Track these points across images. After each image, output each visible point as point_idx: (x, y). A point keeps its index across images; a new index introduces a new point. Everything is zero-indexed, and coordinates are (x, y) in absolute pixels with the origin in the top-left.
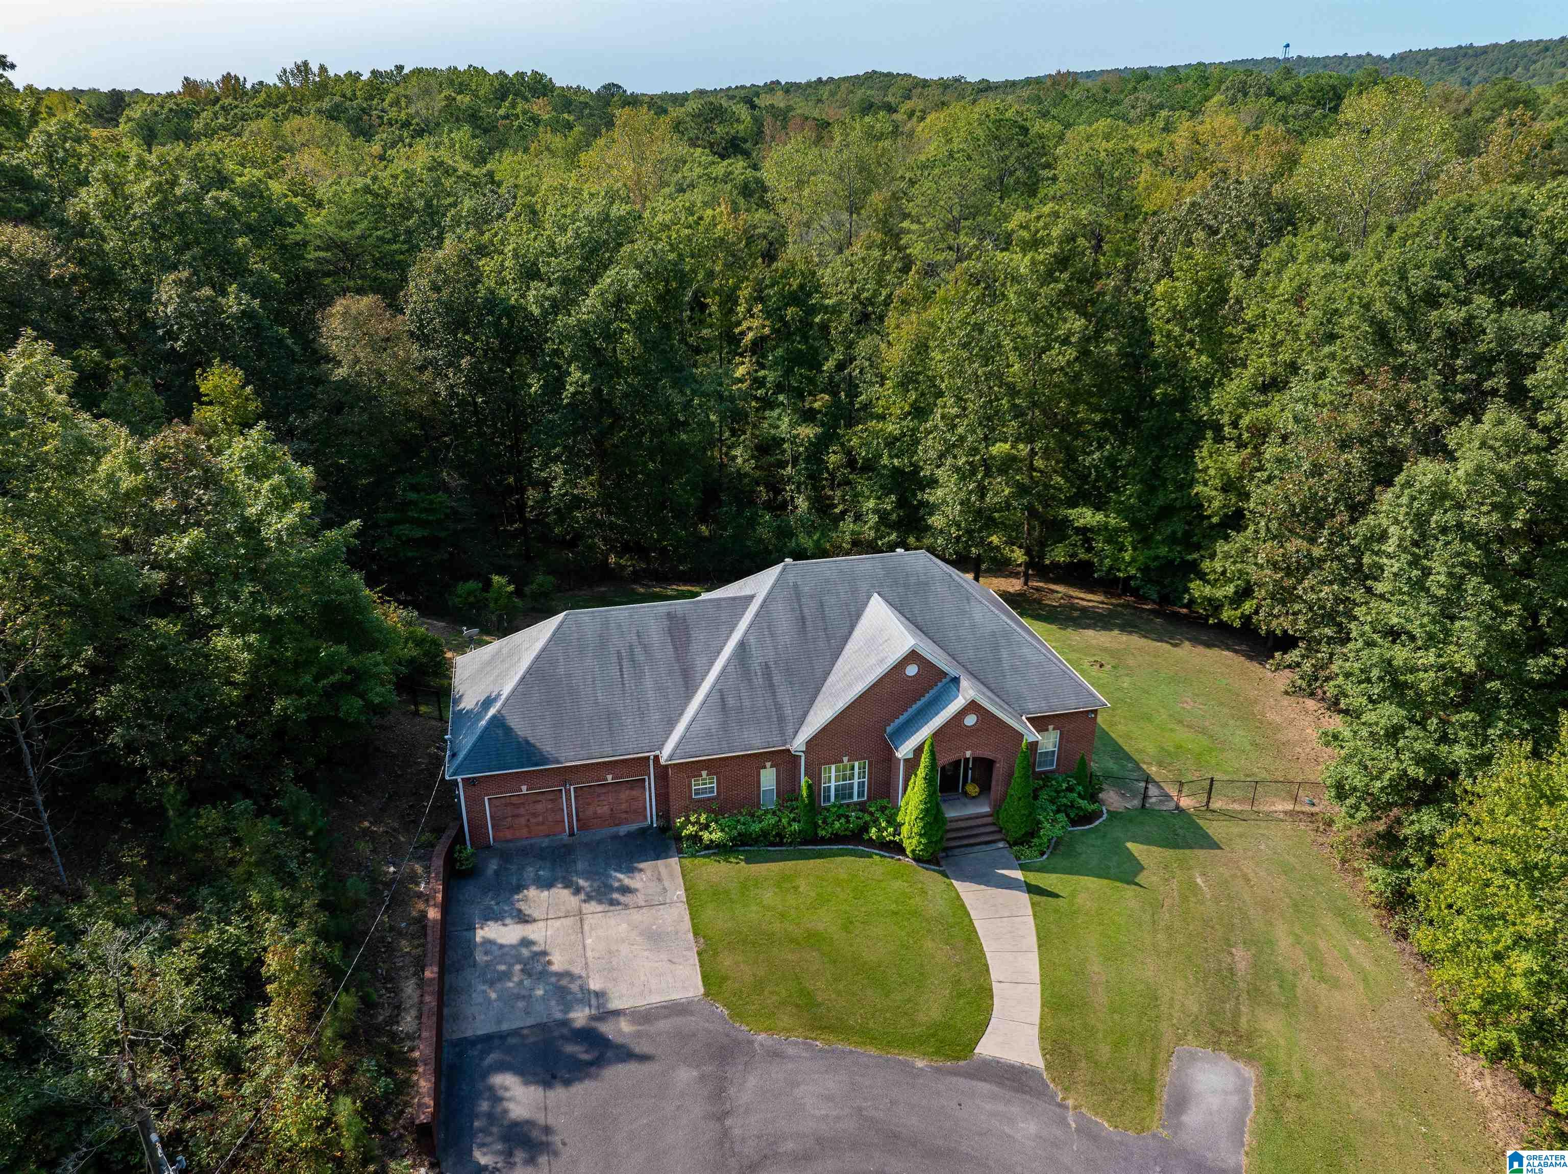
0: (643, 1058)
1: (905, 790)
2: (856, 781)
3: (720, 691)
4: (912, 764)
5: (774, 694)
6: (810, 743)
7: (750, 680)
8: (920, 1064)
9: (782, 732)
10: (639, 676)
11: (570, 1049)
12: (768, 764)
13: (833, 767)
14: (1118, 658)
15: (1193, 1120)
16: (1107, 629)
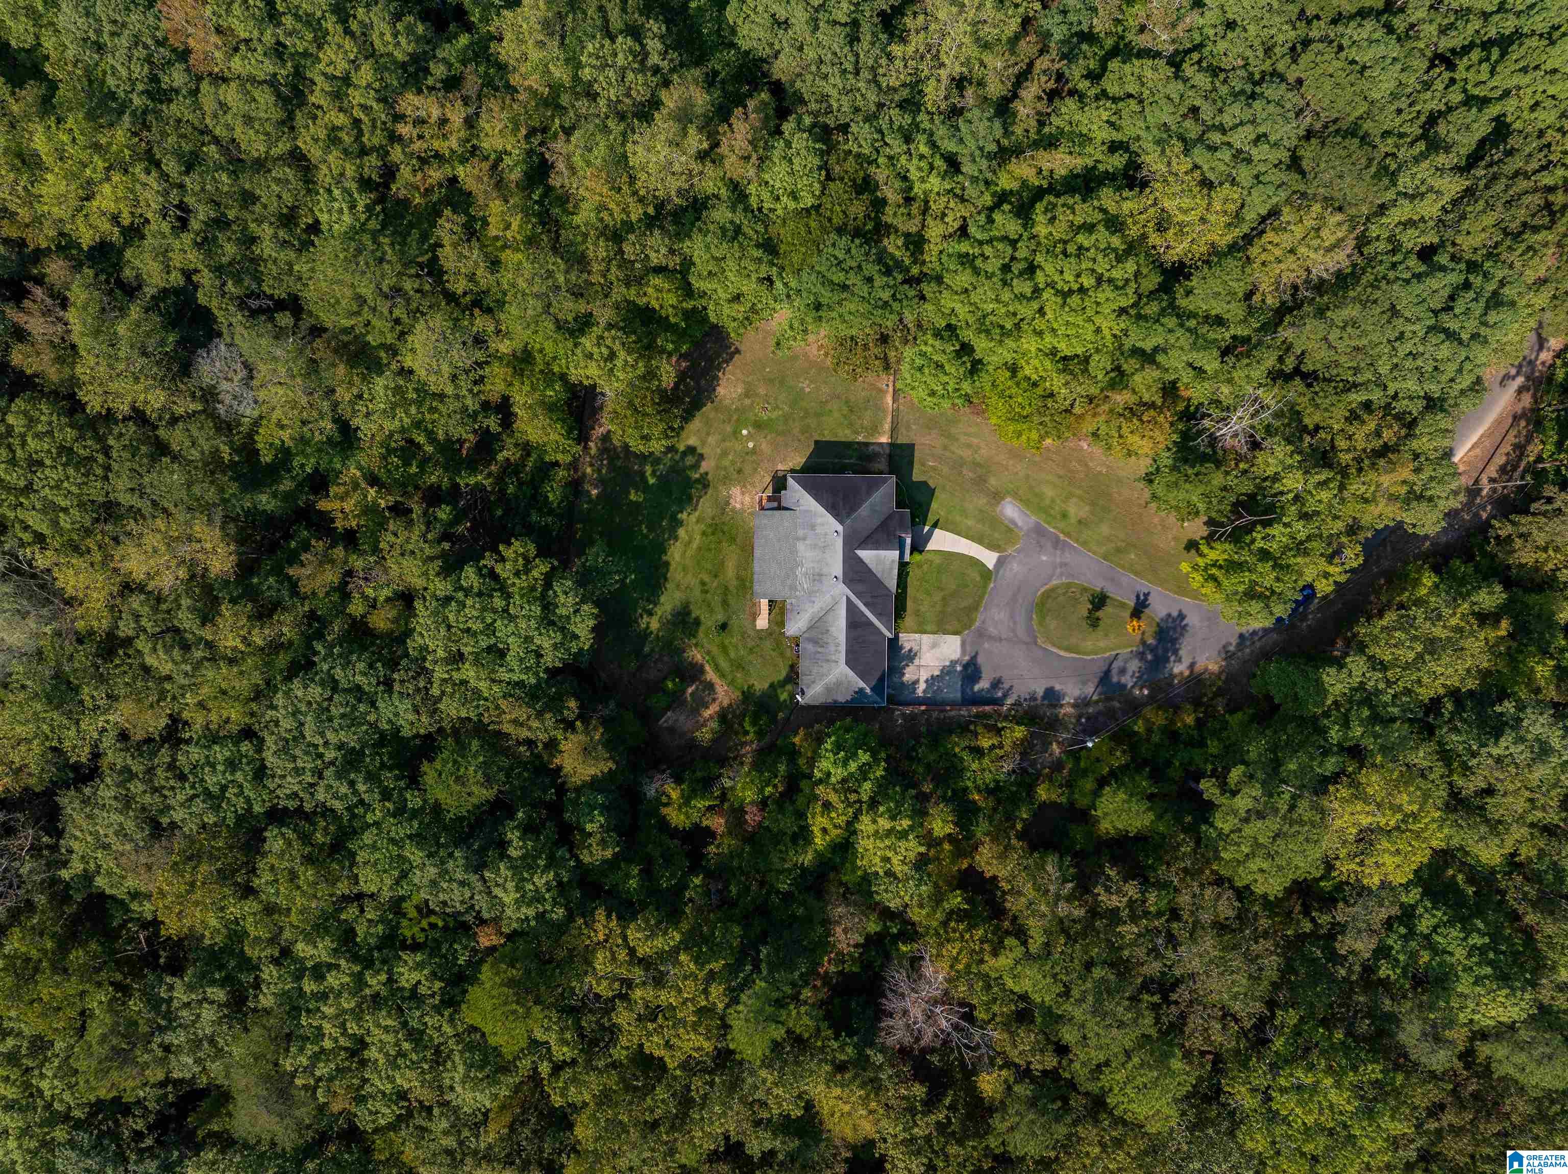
0: (977, 653)
8: (992, 586)
11: (969, 671)
14: (757, 395)
15: (1020, 524)
16: (717, 378)
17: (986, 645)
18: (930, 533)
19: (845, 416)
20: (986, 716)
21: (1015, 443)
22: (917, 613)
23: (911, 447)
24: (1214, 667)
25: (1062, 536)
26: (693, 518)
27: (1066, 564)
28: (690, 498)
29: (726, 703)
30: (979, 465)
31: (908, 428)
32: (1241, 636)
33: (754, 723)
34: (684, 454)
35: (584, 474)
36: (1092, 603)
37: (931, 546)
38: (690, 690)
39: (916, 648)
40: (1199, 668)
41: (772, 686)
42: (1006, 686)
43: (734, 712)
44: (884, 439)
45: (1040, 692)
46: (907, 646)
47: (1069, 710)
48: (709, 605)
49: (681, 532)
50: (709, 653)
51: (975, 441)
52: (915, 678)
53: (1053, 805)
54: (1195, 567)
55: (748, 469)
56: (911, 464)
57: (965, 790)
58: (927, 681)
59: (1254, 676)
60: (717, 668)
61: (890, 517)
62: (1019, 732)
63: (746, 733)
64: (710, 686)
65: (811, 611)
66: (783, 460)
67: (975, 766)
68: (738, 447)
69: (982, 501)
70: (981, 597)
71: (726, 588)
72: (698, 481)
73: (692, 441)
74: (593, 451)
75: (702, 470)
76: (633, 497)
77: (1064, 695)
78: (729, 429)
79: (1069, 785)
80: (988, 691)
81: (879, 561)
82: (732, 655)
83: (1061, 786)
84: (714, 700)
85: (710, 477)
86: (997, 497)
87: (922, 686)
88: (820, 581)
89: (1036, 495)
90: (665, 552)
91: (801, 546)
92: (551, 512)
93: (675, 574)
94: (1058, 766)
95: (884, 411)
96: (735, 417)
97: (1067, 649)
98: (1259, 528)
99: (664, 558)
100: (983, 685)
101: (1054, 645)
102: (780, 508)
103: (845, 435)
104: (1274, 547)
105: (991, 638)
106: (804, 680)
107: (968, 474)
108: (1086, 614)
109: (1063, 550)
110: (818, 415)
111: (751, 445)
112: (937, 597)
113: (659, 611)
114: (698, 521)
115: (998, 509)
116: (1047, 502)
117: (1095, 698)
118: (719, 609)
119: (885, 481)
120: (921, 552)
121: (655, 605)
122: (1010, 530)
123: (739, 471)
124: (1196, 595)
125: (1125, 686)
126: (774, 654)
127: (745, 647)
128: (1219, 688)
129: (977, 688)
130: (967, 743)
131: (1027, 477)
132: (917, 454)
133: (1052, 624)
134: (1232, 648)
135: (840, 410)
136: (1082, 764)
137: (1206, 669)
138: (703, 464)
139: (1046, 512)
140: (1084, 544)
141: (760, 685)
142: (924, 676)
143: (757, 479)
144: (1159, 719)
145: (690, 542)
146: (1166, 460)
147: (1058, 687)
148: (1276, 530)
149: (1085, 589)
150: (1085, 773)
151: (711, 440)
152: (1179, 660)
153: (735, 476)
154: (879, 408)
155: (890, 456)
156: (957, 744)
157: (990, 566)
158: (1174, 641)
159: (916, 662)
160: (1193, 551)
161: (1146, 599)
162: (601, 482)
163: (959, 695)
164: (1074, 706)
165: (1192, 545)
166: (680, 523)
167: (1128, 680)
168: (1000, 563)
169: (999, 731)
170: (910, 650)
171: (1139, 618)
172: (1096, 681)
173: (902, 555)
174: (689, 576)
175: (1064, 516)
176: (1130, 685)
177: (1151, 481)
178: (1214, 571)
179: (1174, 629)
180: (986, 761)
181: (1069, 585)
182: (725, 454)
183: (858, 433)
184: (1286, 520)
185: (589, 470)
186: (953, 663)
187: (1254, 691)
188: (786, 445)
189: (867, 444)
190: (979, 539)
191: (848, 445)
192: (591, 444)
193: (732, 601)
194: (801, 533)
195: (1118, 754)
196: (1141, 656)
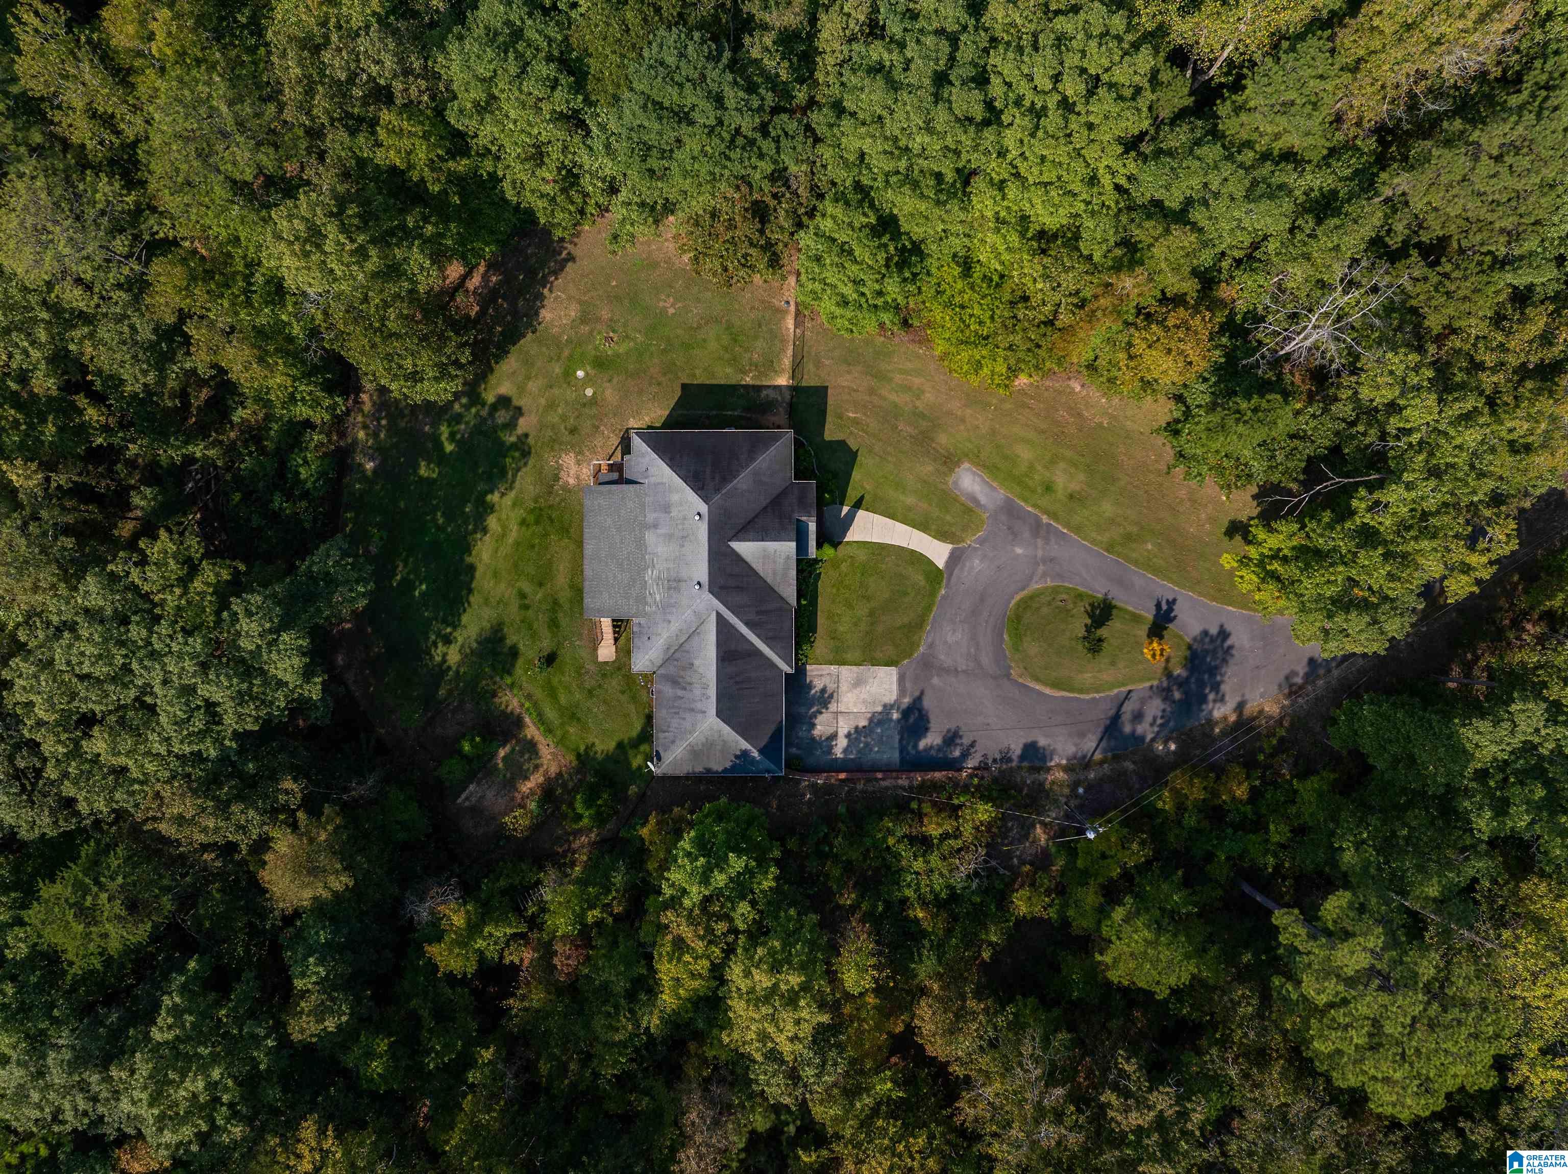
0: (922, 693)
8: (943, 592)
14: (598, 319)
15: (983, 500)
16: (540, 297)
17: (935, 681)
18: (851, 517)
19: (726, 349)
20: (936, 787)
21: (974, 380)
22: (833, 636)
23: (821, 392)
24: (1272, 709)
25: (1045, 519)
26: (508, 500)
27: (1052, 560)
28: (503, 472)
29: (553, 770)
30: (922, 416)
31: (818, 364)
32: (1312, 661)
33: (589, 803)
34: (494, 407)
35: (355, 441)
36: (1091, 615)
37: (854, 534)
38: (502, 753)
39: (831, 687)
40: (1250, 709)
41: (620, 745)
42: (966, 741)
43: (564, 785)
44: (783, 381)
45: (1017, 750)
46: (818, 684)
47: (1060, 775)
48: (530, 628)
49: (492, 522)
50: (529, 697)
51: (917, 381)
52: (831, 730)
53: (1037, 922)
54: (1245, 560)
55: (586, 426)
56: (823, 413)
57: (904, 901)
58: (848, 736)
59: (1334, 721)
60: (541, 719)
61: (784, 493)
62: (984, 812)
63: (580, 817)
64: (531, 747)
65: (665, 635)
66: (637, 414)
67: (919, 865)
68: (570, 395)
69: (927, 468)
70: (929, 608)
71: (556, 602)
72: (514, 446)
73: (506, 389)
74: (367, 407)
75: (520, 431)
76: (423, 472)
77: (1053, 752)
78: (558, 369)
79: (1061, 890)
80: (940, 749)
81: (766, 556)
82: (563, 700)
83: (1048, 893)
84: (537, 767)
85: (531, 441)
86: (950, 462)
87: (841, 743)
88: (677, 589)
89: (1006, 458)
90: (468, 550)
91: (650, 537)
92: (306, 495)
93: (483, 581)
94: (1042, 861)
95: (783, 341)
96: (566, 352)
97: (1056, 685)
98: (1363, 492)
99: (469, 560)
100: (931, 740)
101: (1037, 679)
102: (622, 480)
103: (725, 375)
104: (1385, 522)
105: (944, 671)
106: (660, 738)
107: (905, 428)
108: (1082, 632)
109: (1047, 540)
110: (686, 346)
111: (589, 392)
112: (862, 610)
113: (460, 636)
114: (514, 505)
115: (951, 480)
116: (1023, 468)
117: (1098, 756)
118: (545, 633)
119: (776, 438)
120: (836, 544)
121: (455, 628)
122: (968, 511)
123: (573, 431)
124: (1244, 602)
125: (1142, 739)
126: (624, 698)
127: (580, 686)
128: (1282, 740)
129: (922, 744)
130: (906, 830)
131: (993, 432)
132: (830, 401)
133: (1032, 647)
134: (1299, 680)
135: (718, 339)
136: (1080, 863)
137: (1261, 712)
138: (521, 421)
139: (1020, 483)
140: (1078, 529)
141: (604, 746)
142: (844, 728)
143: (598, 441)
144: (1196, 792)
145: (504, 535)
146: (1200, 395)
147: (1042, 742)
148: (1394, 494)
149: (1080, 596)
150: (1084, 876)
151: (533, 386)
152: (1222, 700)
153: (566, 437)
154: (775, 336)
155: (791, 405)
156: (890, 832)
157: (940, 563)
158: (1213, 671)
159: (833, 707)
160: (1238, 538)
161: (1171, 609)
162: (380, 450)
163: (896, 755)
164: (1067, 769)
165: (1237, 529)
166: (491, 508)
167: (1146, 729)
168: (954, 559)
169: (954, 811)
170: (824, 690)
171: (1161, 637)
172: (1101, 729)
173: (802, 548)
174: (503, 586)
175: (1049, 488)
176: (1149, 737)
177: (1176, 433)
178: (1275, 566)
179: (1214, 651)
180: (934, 859)
181: (1055, 590)
182: (551, 406)
183: (745, 373)
184: (1407, 477)
185: (361, 435)
186: (887, 708)
187: (1336, 744)
188: (641, 392)
189: (758, 389)
190: (923, 526)
191: (732, 389)
192: (364, 397)
193: (564, 621)
194: (651, 517)
195: (1135, 846)
196: (1165, 693)
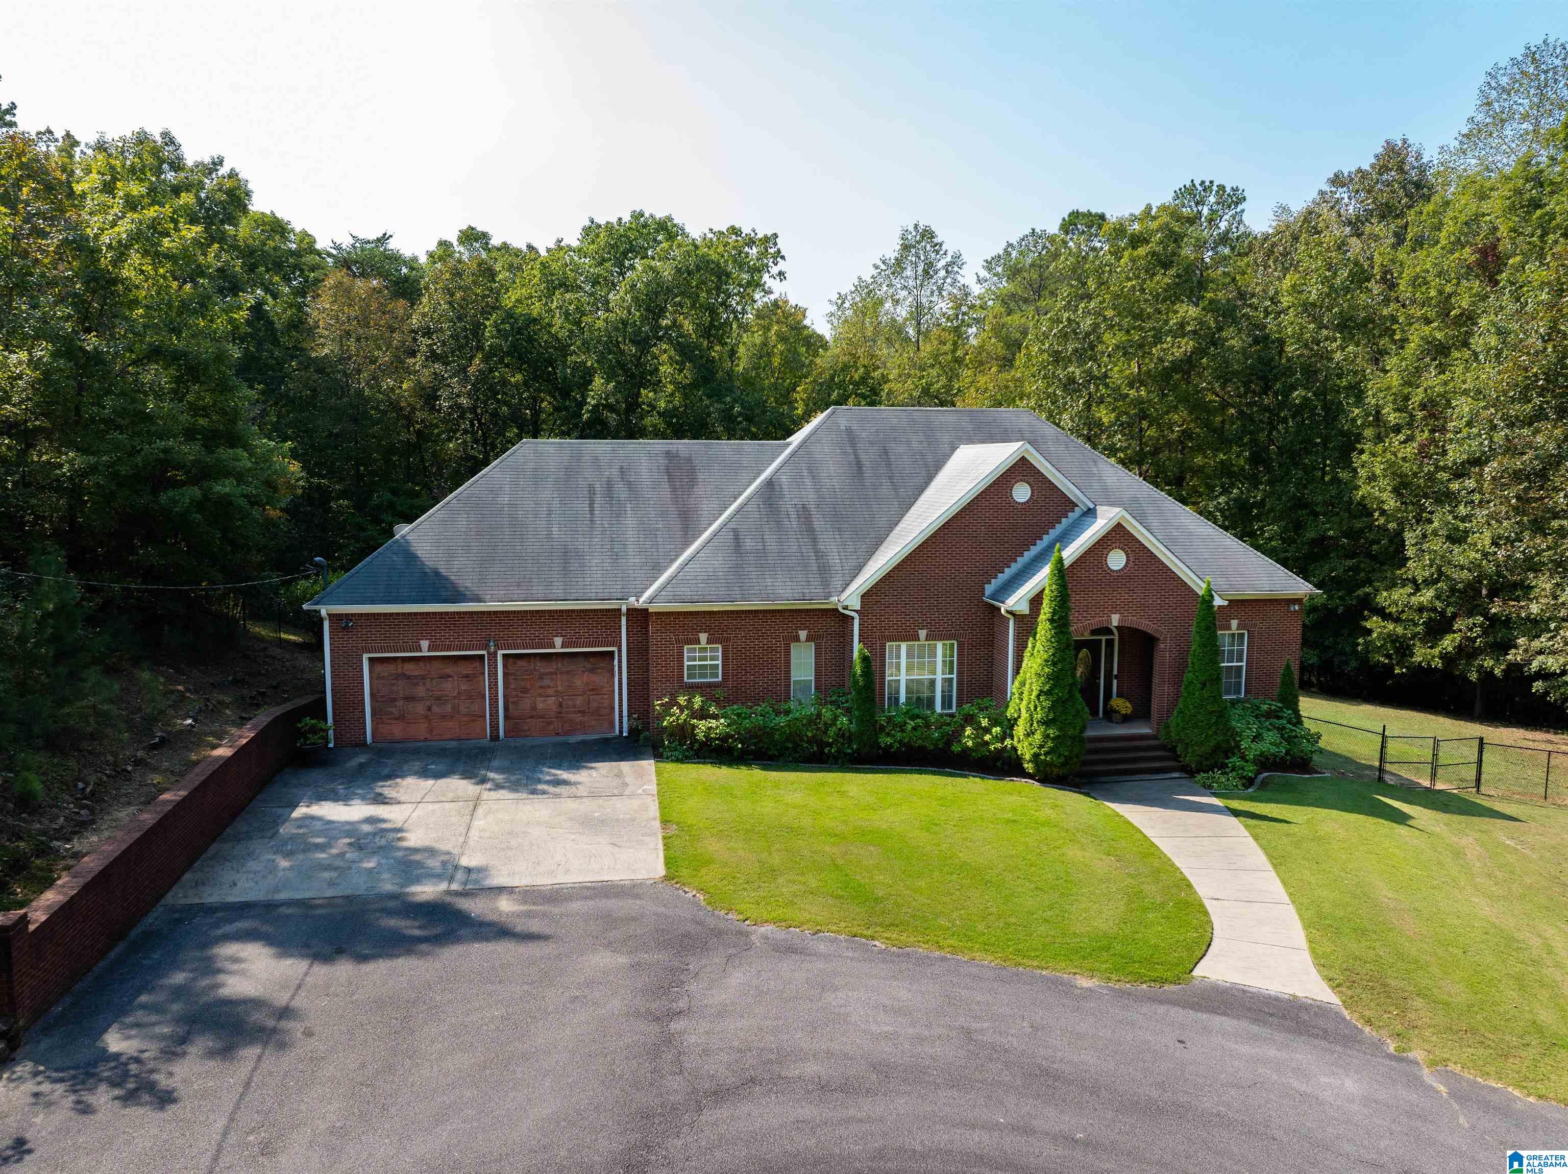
0: (528, 937)
1: (1017, 671)
2: (939, 677)
3: (735, 532)
4: (1026, 624)
5: (814, 540)
6: (866, 597)
7: (779, 523)
8: (1084, 982)
9: (826, 583)
10: (619, 514)
11: (393, 922)
12: (803, 634)
13: (904, 646)
